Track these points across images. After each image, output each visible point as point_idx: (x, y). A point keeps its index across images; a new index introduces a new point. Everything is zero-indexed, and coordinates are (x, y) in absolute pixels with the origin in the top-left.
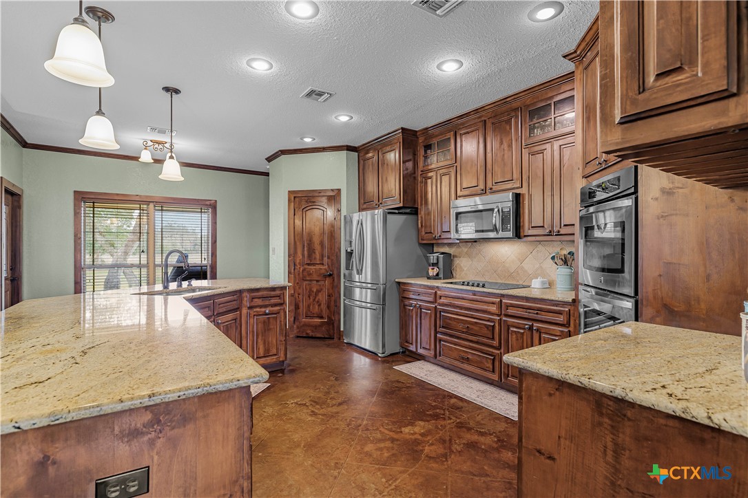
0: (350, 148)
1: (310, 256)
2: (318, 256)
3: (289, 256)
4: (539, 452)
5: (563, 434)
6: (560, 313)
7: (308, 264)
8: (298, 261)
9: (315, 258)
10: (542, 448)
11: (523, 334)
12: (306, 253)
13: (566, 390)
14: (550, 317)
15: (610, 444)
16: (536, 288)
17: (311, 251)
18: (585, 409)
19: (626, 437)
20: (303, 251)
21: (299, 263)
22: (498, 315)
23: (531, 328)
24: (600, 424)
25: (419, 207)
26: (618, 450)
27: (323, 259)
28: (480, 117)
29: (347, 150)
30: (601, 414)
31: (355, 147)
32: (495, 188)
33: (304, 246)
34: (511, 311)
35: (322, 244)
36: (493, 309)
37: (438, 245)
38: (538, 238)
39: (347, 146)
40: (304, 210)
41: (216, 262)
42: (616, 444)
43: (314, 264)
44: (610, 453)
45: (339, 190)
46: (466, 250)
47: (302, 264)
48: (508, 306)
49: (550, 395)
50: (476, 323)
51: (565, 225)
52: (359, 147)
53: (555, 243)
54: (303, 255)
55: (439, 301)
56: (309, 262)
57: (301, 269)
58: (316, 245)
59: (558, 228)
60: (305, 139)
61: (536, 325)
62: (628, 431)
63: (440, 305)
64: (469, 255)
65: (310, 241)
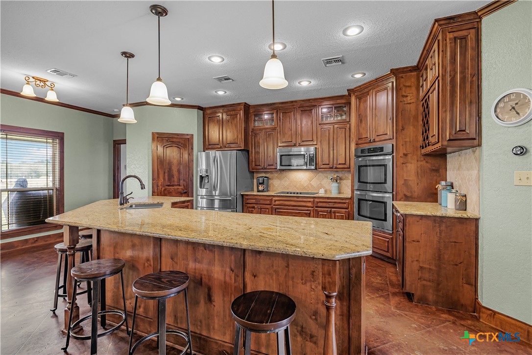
0: (200, 108)
1: (169, 180)
2: (176, 179)
3: (153, 180)
4: (413, 241)
5: (422, 233)
6: (345, 203)
7: (168, 186)
8: (160, 184)
9: (174, 181)
10: (415, 239)
11: (326, 215)
12: (166, 177)
13: (424, 219)
14: (340, 205)
15: (438, 231)
16: (322, 193)
17: (171, 176)
18: (430, 223)
19: (443, 227)
20: (164, 176)
21: (161, 185)
22: (312, 207)
23: (331, 211)
24: (435, 226)
25: (250, 150)
26: (441, 232)
27: (179, 182)
28: (293, 106)
29: (198, 109)
30: (435, 223)
31: (203, 108)
32: (302, 144)
33: (164, 173)
34: (320, 205)
35: (179, 171)
36: (309, 204)
37: (257, 172)
38: (326, 170)
39: (199, 106)
40: (165, 147)
41: (63, 186)
42: (440, 230)
43: (173, 186)
44: (438, 233)
45: (192, 135)
46: (277, 175)
47: (163, 185)
48: (318, 202)
49: (418, 221)
50: (299, 213)
51: (339, 164)
52: (205, 108)
53: (328, 172)
54: (164, 179)
55: (273, 203)
56: (169, 184)
57: (163, 189)
58: (174, 171)
59: (336, 165)
60: (176, 99)
61: (333, 210)
62: (444, 226)
63: (274, 205)
64: (280, 179)
65: (170, 169)
